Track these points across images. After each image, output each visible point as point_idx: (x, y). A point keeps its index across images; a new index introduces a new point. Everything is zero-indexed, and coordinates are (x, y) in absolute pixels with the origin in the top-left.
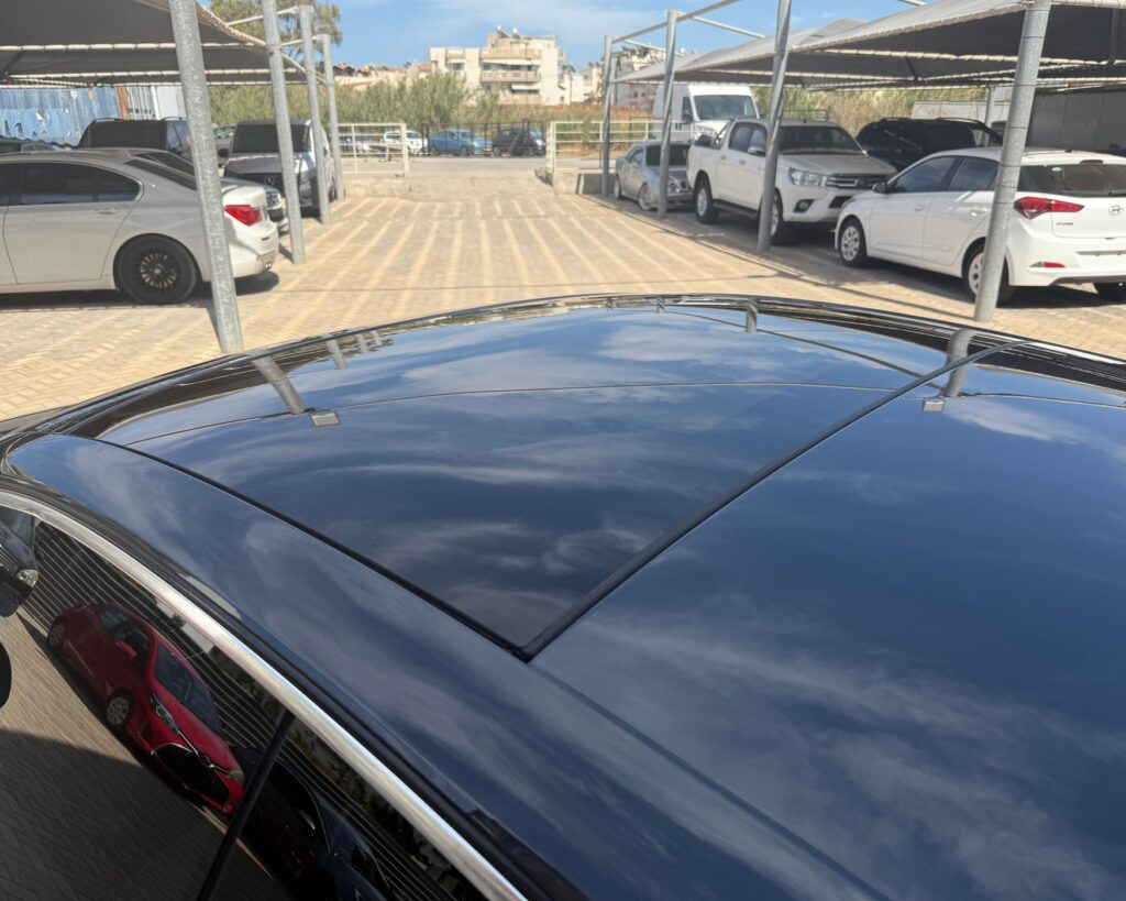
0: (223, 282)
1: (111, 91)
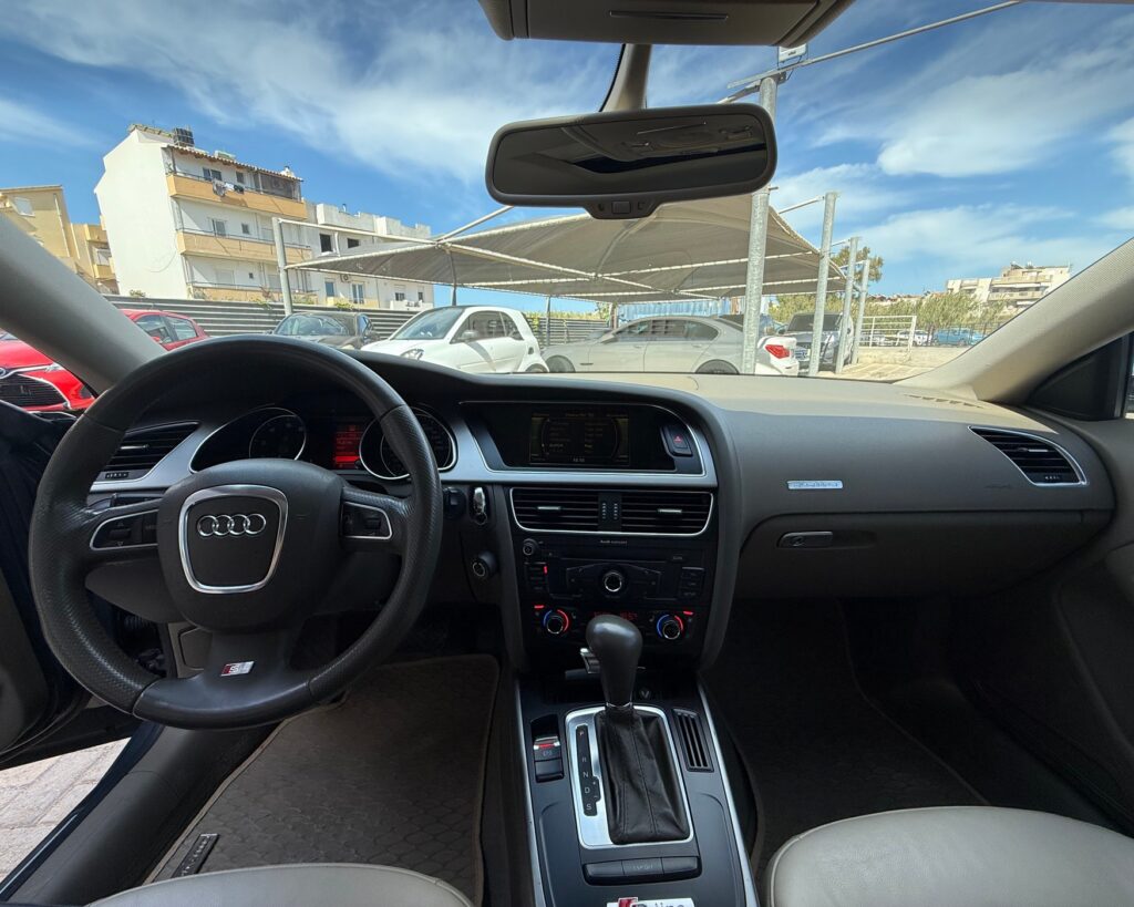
1: (729, 302)
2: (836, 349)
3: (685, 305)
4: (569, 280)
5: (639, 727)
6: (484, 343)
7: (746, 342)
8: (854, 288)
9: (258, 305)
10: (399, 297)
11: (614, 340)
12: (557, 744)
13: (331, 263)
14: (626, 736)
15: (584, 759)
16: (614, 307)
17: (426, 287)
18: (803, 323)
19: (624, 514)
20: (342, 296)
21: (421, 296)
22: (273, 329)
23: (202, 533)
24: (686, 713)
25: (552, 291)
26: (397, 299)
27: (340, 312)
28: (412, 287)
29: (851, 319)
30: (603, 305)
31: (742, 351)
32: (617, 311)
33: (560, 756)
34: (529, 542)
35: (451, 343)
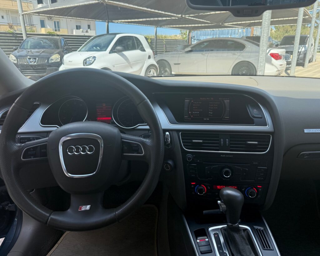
0: (261, 72)
1: (250, 29)
2: (305, 54)
3: (227, 31)
4: (167, 18)
5: (242, 233)
6: (126, 53)
7: (261, 52)
8: (316, 22)
9: (10, 34)
10: (78, 27)
11: (191, 51)
12: (207, 240)
13: (45, 11)
14: (237, 236)
15: (219, 246)
16: (189, 32)
17: (92, 22)
18: (288, 41)
19: (231, 144)
20: (49, 27)
21: (89, 27)
22: (18, 45)
23: (69, 153)
24: (259, 228)
25: (158, 24)
26: (77, 29)
27: (50, 37)
28: (84, 22)
29: (313, 39)
30: (184, 31)
31: (259, 56)
32: (191, 35)
33: (209, 244)
34: (189, 155)
35: (110, 53)
